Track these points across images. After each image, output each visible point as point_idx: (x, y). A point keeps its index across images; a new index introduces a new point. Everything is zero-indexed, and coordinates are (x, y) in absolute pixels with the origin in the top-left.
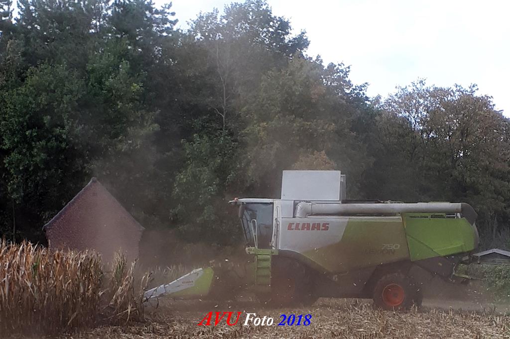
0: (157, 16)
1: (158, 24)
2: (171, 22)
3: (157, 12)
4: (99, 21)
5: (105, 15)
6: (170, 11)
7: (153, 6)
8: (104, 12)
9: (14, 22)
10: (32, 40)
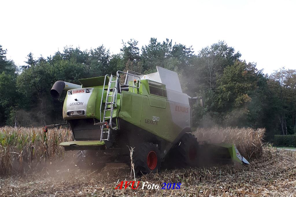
0: (187, 50)
1: (187, 53)
2: (192, 52)
3: (187, 49)
4: (168, 53)
5: (170, 51)
6: (192, 48)
7: (186, 47)
8: (169, 50)
9: (140, 56)
10: (146, 61)
